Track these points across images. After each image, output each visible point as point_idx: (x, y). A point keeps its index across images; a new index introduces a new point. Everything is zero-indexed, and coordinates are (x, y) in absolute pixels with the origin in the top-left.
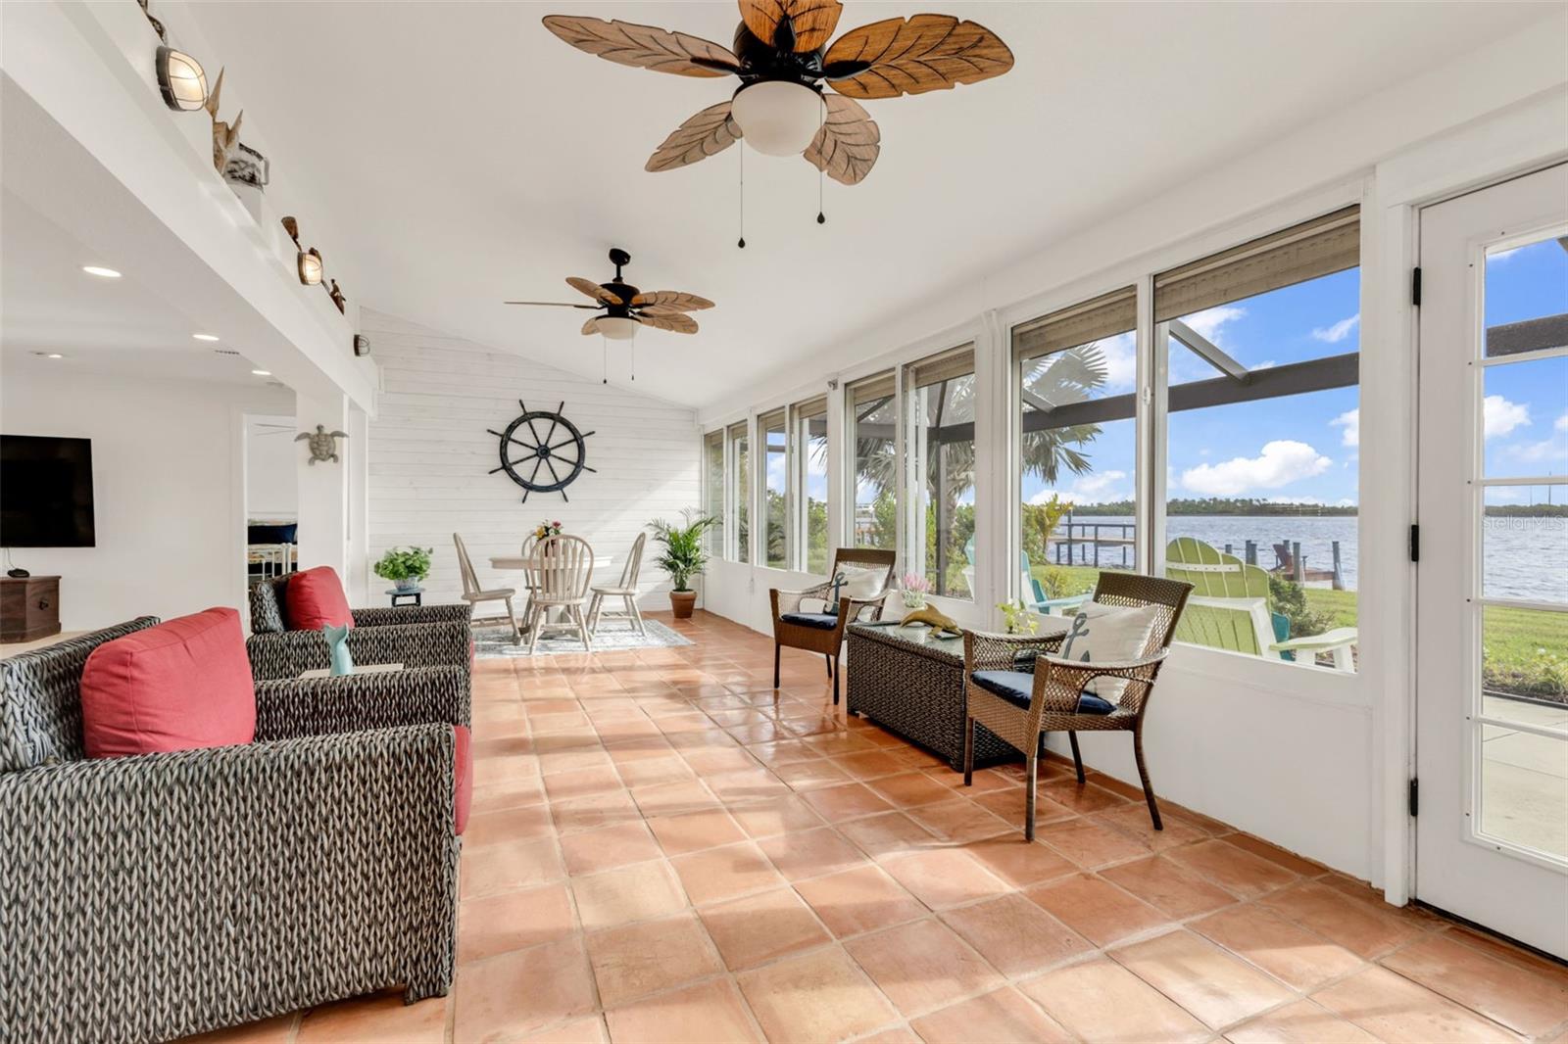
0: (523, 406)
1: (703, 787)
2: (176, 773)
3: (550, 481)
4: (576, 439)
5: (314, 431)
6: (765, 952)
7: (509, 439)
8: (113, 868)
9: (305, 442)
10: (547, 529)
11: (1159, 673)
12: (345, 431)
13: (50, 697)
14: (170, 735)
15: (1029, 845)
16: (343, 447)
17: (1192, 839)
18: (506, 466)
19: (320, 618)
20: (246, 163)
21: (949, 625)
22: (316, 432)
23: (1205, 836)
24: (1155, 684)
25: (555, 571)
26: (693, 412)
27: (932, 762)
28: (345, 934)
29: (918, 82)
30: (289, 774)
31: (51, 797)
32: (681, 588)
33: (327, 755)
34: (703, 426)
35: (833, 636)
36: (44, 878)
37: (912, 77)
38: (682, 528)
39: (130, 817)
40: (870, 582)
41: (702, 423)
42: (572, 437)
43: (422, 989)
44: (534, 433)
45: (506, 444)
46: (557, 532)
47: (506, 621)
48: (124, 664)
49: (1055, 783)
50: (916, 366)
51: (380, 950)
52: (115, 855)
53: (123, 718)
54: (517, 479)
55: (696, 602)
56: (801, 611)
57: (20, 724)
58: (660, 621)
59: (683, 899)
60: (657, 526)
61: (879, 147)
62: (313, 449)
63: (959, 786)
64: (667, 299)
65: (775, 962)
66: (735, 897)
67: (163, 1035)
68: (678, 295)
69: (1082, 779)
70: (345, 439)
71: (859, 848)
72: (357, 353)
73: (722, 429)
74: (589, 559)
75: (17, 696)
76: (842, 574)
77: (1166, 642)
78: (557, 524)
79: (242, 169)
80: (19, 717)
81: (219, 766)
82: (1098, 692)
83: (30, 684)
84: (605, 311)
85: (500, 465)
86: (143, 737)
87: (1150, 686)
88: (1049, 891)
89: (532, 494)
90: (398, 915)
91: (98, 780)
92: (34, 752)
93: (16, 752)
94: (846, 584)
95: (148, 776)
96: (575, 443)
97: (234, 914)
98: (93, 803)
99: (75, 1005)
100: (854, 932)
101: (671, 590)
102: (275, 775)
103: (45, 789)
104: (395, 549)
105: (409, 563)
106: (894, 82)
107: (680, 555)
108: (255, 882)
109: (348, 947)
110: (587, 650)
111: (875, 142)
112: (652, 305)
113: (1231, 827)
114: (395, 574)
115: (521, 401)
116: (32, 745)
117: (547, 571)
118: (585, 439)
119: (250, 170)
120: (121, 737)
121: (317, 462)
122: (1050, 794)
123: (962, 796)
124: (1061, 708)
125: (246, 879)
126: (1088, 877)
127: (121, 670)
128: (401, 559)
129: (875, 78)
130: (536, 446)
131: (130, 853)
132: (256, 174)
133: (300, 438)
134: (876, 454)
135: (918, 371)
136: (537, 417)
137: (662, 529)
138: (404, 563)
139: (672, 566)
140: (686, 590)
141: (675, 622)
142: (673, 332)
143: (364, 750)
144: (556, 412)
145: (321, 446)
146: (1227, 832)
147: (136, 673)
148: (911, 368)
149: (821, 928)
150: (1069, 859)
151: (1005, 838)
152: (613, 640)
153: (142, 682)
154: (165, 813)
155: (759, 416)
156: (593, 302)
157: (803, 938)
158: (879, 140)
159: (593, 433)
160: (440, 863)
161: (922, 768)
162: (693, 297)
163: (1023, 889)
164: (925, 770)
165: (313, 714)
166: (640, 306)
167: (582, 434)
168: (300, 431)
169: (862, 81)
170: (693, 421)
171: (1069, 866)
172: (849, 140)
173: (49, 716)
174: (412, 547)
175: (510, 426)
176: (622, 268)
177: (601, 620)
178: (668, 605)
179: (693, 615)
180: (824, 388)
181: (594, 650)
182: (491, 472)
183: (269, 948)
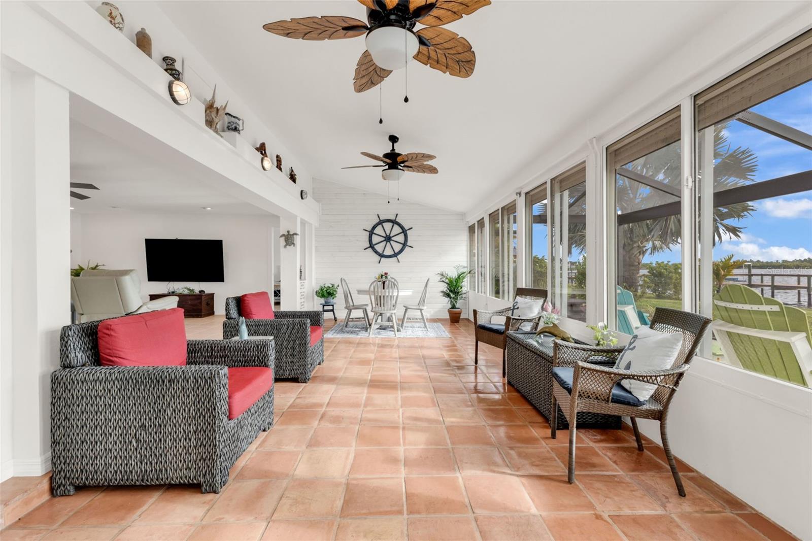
0: (379, 217)
1: (399, 413)
2: (116, 375)
3: (391, 253)
4: (403, 232)
5: (286, 233)
6: (364, 511)
7: (373, 233)
8: (96, 410)
9: (283, 238)
10: (382, 276)
11: (681, 382)
12: (298, 233)
13: (90, 340)
14: (126, 359)
15: (569, 485)
16: (298, 240)
17: (707, 509)
18: (372, 246)
19: (251, 314)
20: (233, 122)
21: (564, 337)
22: (287, 234)
23: (720, 509)
24: (677, 389)
25: (384, 296)
26: (463, 215)
27: (540, 419)
28: (176, 455)
29: (468, 6)
30: (155, 381)
31: (77, 379)
32: (453, 307)
33: (169, 375)
34: (468, 222)
35: (502, 338)
36: (74, 411)
37: (462, 4)
38: (453, 274)
39: (101, 391)
40: (530, 308)
41: (467, 220)
42: (401, 231)
43: (207, 488)
44: (384, 229)
45: (372, 236)
46: (386, 277)
47: (363, 319)
48: (108, 329)
49: (618, 447)
50: (560, 178)
51: (190, 466)
52: (97, 406)
53: (108, 351)
54: (376, 252)
55: (462, 315)
56: (492, 323)
57: (73, 349)
58: (442, 324)
59: (347, 472)
60: (442, 275)
61: (473, 51)
62: (286, 241)
63: (547, 438)
64: (412, 157)
65: (365, 519)
66: (370, 477)
67: (111, 482)
68: (417, 155)
69: (640, 448)
70: (298, 236)
71: (457, 464)
72: (302, 198)
73: (475, 224)
74: (397, 291)
75: (73, 339)
76: (517, 302)
77: (687, 360)
78: (386, 274)
79: (232, 125)
80: (72, 347)
81: (131, 374)
82: (632, 390)
83: (80, 335)
84: (387, 167)
85: (368, 245)
86: (115, 359)
87: (673, 391)
88: (562, 520)
89: (383, 259)
90: (197, 451)
91: (91, 375)
92: (77, 361)
93: (70, 360)
94: (518, 308)
95: (107, 375)
96: (403, 234)
97: (136, 438)
98: (89, 383)
99: (84, 463)
100: (419, 513)
101: (448, 308)
102: (150, 381)
103: (75, 376)
104: (325, 284)
105: (328, 291)
106: (454, 10)
107: (453, 290)
108: (143, 426)
109: (177, 461)
110: (396, 336)
111: (469, 48)
112: (407, 161)
113: (751, 507)
114: (323, 296)
115: (378, 215)
116: (76, 358)
117: (380, 296)
118: (408, 232)
119: (235, 125)
120: (107, 358)
121: (288, 247)
122: (609, 454)
123: (544, 444)
124: (597, 398)
125: (140, 424)
126: (598, 517)
127: (107, 332)
128: (325, 289)
129: (442, 11)
130: (385, 236)
131: (101, 406)
132: (237, 126)
133: (282, 236)
134: (581, 232)
135: (561, 182)
136: (385, 222)
137: (444, 276)
138: (326, 291)
139: (448, 295)
140: (456, 308)
141: (451, 325)
142: (426, 174)
143: (184, 374)
144: (394, 219)
145: (289, 239)
146: (747, 510)
147: (113, 333)
148: (556, 180)
149: (403, 506)
150: (593, 501)
151: (555, 478)
152: (412, 332)
153: (115, 337)
154: (112, 391)
155: (490, 215)
156: (381, 163)
157: (389, 509)
158: (471, 48)
159: (412, 228)
160: (215, 431)
161: (530, 422)
162: (424, 154)
163: (544, 514)
164: (532, 424)
165: (211, 356)
166: (403, 162)
167: (406, 229)
168: (281, 234)
169: (436, 15)
170: (463, 220)
171: (591, 506)
172: (452, 52)
173: (88, 348)
174: (331, 284)
175: (373, 227)
176: (395, 144)
177: (407, 322)
178: (447, 316)
179: (460, 321)
180: (514, 197)
181: (399, 336)
182: (365, 249)
183: (148, 455)
